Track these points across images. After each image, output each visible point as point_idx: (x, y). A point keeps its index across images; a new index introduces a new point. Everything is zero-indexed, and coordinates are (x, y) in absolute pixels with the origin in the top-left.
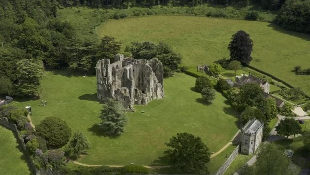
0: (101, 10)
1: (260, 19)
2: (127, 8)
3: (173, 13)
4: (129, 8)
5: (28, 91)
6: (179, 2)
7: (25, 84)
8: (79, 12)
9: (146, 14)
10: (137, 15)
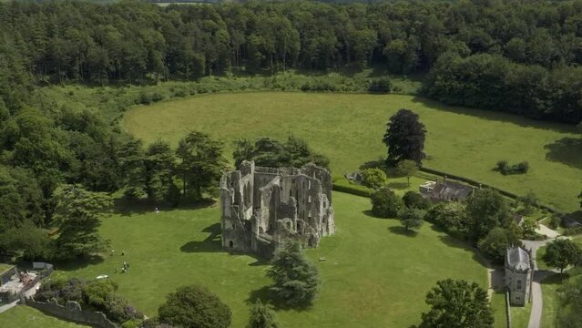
0: (107, 88)
1: (394, 90)
2: (155, 84)
3: (243, 88)
4: (159, 83)
5: (86, 245)
6: (243, 68)
7: (80, 233)
8: (71, 94)
9: (196, 92)
10: (181, 95)
